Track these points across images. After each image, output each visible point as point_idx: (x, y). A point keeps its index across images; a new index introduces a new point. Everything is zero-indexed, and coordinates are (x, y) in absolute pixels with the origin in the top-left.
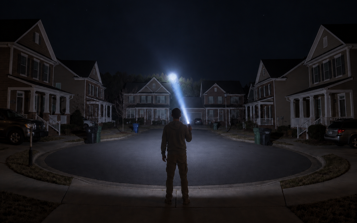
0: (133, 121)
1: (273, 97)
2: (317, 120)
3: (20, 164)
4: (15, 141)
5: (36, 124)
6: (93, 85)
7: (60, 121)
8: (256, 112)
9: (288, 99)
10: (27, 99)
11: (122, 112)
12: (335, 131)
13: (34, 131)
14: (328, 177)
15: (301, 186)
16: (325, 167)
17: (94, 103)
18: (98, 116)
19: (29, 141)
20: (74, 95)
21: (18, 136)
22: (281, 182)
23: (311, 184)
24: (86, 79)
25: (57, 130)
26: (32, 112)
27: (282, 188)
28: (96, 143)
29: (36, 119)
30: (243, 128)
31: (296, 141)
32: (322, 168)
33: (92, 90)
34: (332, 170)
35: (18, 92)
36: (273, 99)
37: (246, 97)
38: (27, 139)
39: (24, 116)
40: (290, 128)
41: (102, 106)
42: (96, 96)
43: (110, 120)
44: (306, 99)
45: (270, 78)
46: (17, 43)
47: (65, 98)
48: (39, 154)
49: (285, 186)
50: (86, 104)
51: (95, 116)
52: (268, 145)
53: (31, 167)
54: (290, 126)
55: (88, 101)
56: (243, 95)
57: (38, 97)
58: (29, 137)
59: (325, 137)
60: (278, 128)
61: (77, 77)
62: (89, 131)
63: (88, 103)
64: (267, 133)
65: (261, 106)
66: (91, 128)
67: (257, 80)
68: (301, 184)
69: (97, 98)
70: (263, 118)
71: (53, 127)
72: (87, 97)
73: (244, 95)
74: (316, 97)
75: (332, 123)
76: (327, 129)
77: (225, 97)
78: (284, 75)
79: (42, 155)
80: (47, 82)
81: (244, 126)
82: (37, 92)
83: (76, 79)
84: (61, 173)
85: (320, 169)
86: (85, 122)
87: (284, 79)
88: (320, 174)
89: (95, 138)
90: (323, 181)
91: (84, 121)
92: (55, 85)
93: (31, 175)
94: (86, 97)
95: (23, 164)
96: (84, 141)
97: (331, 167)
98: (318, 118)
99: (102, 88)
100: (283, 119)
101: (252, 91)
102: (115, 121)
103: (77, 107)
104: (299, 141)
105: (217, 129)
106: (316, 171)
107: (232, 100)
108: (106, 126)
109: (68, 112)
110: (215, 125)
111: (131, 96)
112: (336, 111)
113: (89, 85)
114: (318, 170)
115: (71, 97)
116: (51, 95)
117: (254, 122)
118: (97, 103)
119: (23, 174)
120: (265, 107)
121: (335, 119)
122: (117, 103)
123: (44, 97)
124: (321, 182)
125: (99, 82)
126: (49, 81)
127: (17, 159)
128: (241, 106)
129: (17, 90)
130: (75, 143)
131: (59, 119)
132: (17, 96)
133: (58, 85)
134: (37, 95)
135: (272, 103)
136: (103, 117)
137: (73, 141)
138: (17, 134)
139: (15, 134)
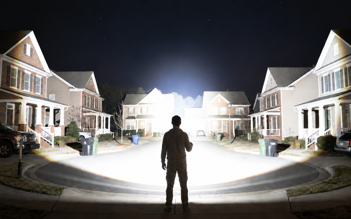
0: (133, 132)
1: (280, 108)
2: (327, 131)
3: (8, 176)
4: (4, 154)
5: (26, 137)
6: (89, 97)
7: (53, 133)
8: (262, 123)
9: (296, 109)
10: (18, 112)
11: (121, 124)
12: (346, 142)
13: (24, 143)
14: (336, 186)
15: (307, 194)
16: (334, 177)
17: (91, 114)
18: (95, 127)
19: (19, 154)
20: (69, 107)
21: (7, 148)
22: (287, 191)
23: (319, 193)
24: (82, 90)
25: (50, 142)
26: (22, 124)
27: (288, 196)
28: (92, 155)
29: (27, 131)
30: (248, 139)
31: (304, 152)
32: (330, 178)
33: (89, 101)
34: (341, 180)
35: (8, 104)
36: (280, 109)
37: (251, 107)
38: (16, 152)
39: (14, 128)
40: (298, 139)
41: (100, 117)
42: (94, 107)
43: (108, 131)
44: (315, 109)
45: (277, 87)
46: (6, 55)
47: (59, 110)
48: (29, 167)
49: (291, 194)
50: (82, 116)
51: (92, 128)
52: (273, 156)
53: (20, 179)
54: (297, 137)
55: (85, 112)
56: (248, 106)
57: (30, 109)
58: (19, 150)
59: (335, 149)
60: (285, 139)
61: (72, 88)
62: (85, 142)
63: (84, 114)
64: (274, 144)
65: (267, 116)
66: (87, 140)
67: (264, 90)
68: (308, 192)
69: (94, 110)
70: (269, 129)
71: (46, 139)
72: (84, 108)
73: (250, 105)
74: (325, 107)
75: (343, 134)
76: (338, 140)
77: (229, 108)
78: (292, 85)
79: (33, 167)
80: (40, 94)
81: (249, 137)
82: (28, 104)
83: (71, 90)
84: (52, 185)
85: (329, 179)
86: (81, 134)
87: (292, 89)
88: (329, 183)
89: (91, 149)
90: (332, 190)
91: (79, 133)
92: (48, 96)
93: (19, 186)
94: (82, 108)
95: (11, 177)
96: (80, 153)
97: (340, 177)
98: (328, 129)
99: (99, 99)
100: (290, 129)
101: (258, 101)
102: (113, 133)
103: (73, 119)
104: (307, 152)
105: (221, 140)
106: (324, 181)
107: (237, 110)
108: (103, 138)
109: (62, 123)
110: (219, 136)
111: (131, 107)
112: (348, 122)
113: (85, 96)
114: (326, 180)
115: (65, 109)
116: (43, 107)
117: (260, 133)
118: (94, 114)
119: (11, 186)
120: (272, 118)
121: (347, 129)
122: (116, 115)
123: (36, 109)
124: (330, 191)
125: (96, 93)
126: (42, 93)
127: (5, 171)
128: (246, 117)
129: (6, 102)
130: (69, 155)
131: (52, 131)
132: (7, 108)
133: (52, 97)
134: (28, 107)
135: (279, 114)
136: (100, 128)
137: (67, 153)
138: (6, 147)
139: (4, 147)
